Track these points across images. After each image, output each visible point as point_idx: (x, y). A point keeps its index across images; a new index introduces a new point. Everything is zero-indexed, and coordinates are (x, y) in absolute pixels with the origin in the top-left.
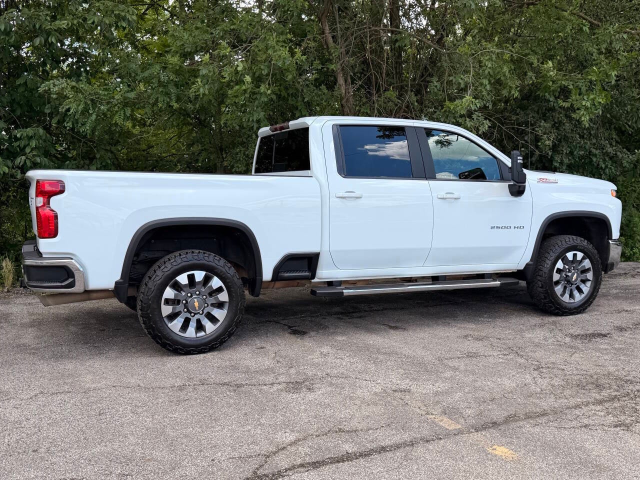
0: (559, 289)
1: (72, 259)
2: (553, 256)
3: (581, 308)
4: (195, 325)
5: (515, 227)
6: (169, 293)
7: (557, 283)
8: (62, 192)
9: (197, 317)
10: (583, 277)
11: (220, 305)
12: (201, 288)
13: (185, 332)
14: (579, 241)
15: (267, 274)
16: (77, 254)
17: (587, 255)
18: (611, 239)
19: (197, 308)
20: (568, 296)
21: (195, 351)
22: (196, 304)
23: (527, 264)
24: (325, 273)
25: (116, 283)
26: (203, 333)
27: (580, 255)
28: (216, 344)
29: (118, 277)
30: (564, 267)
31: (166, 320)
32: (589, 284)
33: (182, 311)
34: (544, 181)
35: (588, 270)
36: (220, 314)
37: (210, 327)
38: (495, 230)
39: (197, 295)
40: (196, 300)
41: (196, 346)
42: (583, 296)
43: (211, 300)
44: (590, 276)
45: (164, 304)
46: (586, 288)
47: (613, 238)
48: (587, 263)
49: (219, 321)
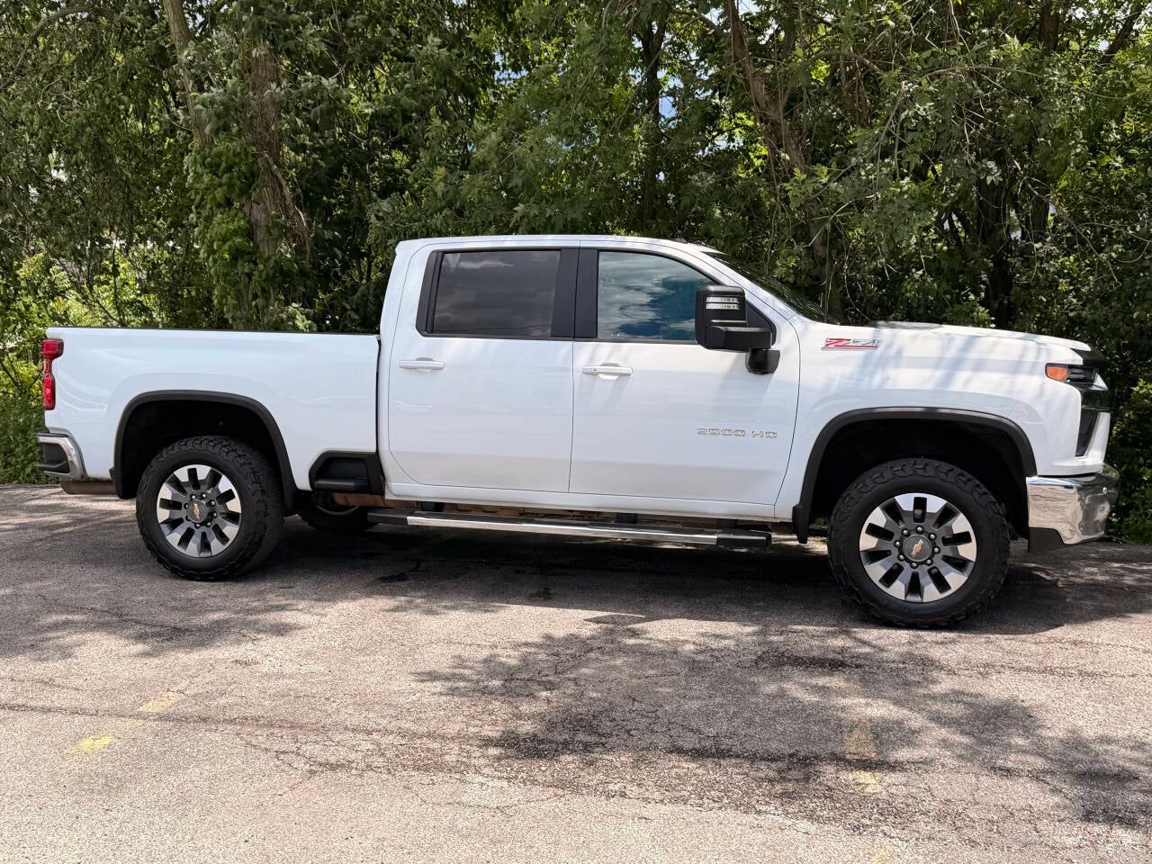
0: (876, 571)
1: (67, 436)
4: (199, 540)
6: (166, 491)
7: (872, 556)
8: (58, 355)
9: (203, 529)
10: (947, 551)
11: (232, 517)
12: (208, 490)
13: (186, 549)
16: (74, 432)
17: (958, 504)
18: (1033, 473)
19: (198, 517)
20: (904, 587)
24: (400, 487)
27: (936, 503)
29: (111, 465)
30: (889, 524)
31: (165, 528)
32: (968, 569)
33: (184, 519)
34: (840, 343)
36: (231, 530)
37: (217, 547)
40: (196, 506)
42: (947, 592)
44: (968, 551)
45: (160, 506)
46: (958, 578)
47: (1039, 472)
48: (960, 523)
49: (228, 540)
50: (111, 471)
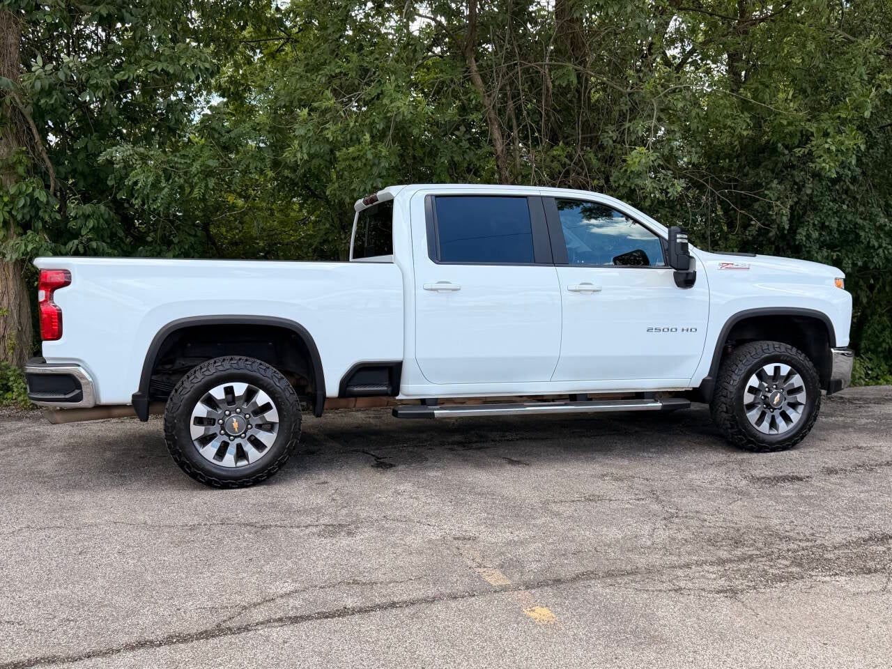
0: (753, 416)
1: (79, 366)
2: (742, 369)
3: (789, 443)
4: (234, 451)
5: (683, 330)
6: (200, 410)
7: (751, 406)
8: (67, 284)
9: (238, 441)
10: (790, 399)
11: (269, 427)
12: (243, 405)
13: (222, 461)
14: (783, 349)
15: (332, 388)
16: (86, 360)
17: (796, 368)
18: (834, 347)
19: (236, 430)
20: (768, 425)
21: (233, 484)
22: (235, 425)
23: (704, 380)
24: (411, 388)
25: (134, 396)
26: (245, 462)
27: (785, 369)
28: (262, 477)
29: (135, 389)
30: (760, 385)
31: (196, 444)
32: (801, 409)
33: (218, 433)
34: (728, 266)
35: (799, 390)
36: (268, 438)
37: (254, 454)
38: (654, 333)
39: (237, 413)
40: (234, 420)
41: (236, 479)
42: (791, 425)
43: (256, 420)
44: (802, 397)
45: (194, 424)
46: (796, 416)
47: (837, 346)
48: (797, 380)
49: (266, 447)
50: (133, 396)
